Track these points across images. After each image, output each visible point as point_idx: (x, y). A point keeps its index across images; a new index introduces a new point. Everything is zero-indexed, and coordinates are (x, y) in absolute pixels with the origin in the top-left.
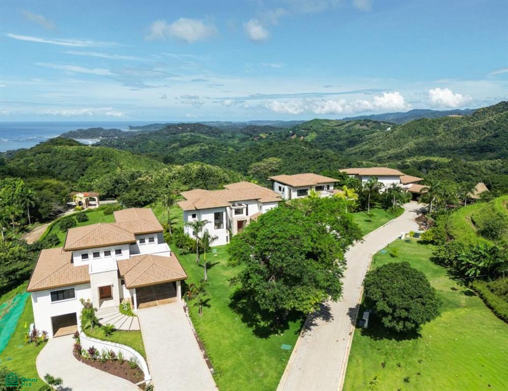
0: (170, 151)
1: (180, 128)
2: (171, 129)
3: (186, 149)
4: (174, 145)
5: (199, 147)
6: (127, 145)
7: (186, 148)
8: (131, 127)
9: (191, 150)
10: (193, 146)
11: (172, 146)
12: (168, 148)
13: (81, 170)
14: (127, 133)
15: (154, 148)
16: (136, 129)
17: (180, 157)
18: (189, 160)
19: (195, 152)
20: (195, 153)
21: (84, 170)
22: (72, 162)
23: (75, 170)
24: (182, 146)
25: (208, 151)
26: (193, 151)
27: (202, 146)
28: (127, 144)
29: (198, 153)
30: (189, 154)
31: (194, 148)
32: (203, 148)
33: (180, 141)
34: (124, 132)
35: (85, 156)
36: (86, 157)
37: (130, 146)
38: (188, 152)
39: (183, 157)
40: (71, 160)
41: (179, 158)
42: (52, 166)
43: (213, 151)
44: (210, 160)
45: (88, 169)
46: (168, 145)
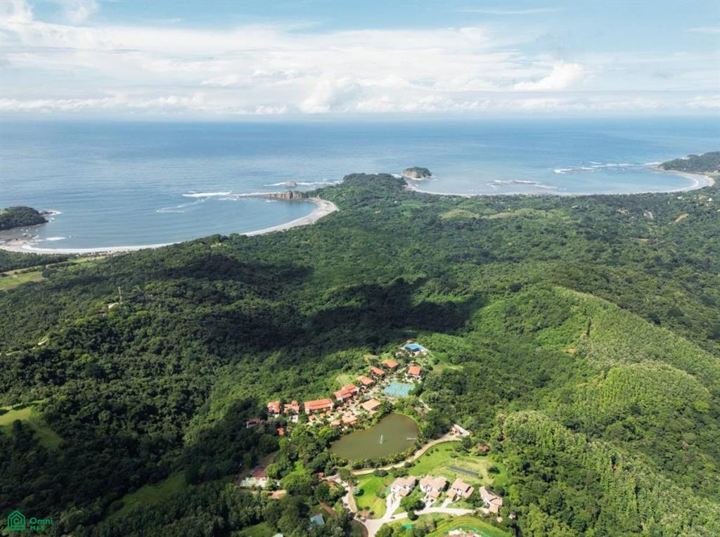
13: (561, 320)
21: (564, 321)
22: (559, 309)
23: (556, 319)
35: (573, 304)
36: (573, 306)
40: (560, 306)
42: (544, 307)
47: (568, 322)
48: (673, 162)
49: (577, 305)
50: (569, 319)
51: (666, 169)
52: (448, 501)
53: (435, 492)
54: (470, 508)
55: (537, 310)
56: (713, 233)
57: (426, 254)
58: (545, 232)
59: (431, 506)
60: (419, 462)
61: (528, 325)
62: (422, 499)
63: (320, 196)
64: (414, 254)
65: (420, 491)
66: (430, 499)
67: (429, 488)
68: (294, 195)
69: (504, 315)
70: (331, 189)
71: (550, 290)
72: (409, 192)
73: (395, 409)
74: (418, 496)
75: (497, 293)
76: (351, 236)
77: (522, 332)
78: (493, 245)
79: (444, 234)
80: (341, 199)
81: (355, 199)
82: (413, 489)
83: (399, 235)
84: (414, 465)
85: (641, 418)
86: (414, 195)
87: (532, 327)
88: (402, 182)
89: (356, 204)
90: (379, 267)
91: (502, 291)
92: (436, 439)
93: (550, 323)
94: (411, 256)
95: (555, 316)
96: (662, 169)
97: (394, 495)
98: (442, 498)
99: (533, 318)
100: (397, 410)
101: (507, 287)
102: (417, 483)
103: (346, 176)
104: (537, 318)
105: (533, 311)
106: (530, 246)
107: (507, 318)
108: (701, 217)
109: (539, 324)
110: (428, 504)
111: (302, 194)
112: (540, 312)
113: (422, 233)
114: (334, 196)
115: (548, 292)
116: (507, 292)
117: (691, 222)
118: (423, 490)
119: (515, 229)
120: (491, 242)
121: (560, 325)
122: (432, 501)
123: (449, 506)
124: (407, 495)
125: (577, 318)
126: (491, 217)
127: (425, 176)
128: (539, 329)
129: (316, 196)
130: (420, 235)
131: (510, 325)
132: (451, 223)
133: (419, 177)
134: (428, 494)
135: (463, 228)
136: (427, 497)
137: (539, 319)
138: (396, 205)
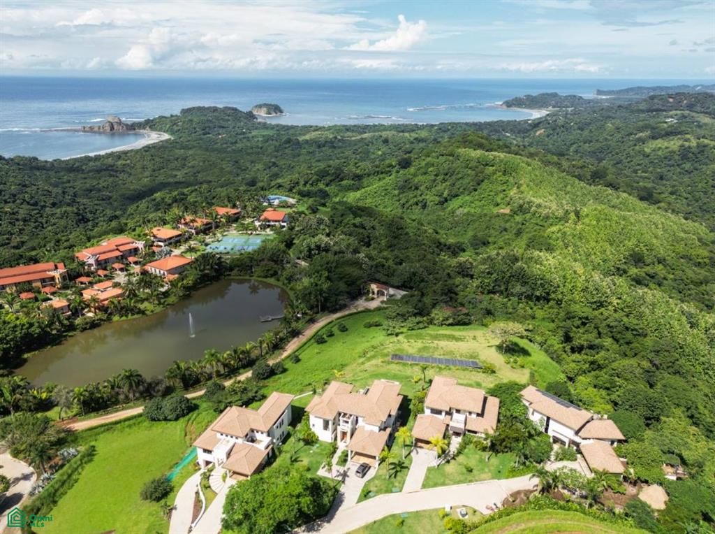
0: (631, 143)
1: (671, 100)
2: (656, 101)
3: (660, 143)
4: (641, 134)
5: (681, 142)
6: (576, 127)
7: (659, 141)
8: (599, 92)
9: (666, 144)
10: (671, 138)
11: (637, 136)
12: (631, 139)
13: (475, 184)
14: (589, 101)
15: (611, 136)
16: (605, 95)
17: (644, 155)
18: (656, 161)
19: (671, 149)
20: (670, 152)
21: (479, 184)
22: (470, 172)
23: (469, 183)
24: (654, 138)
25: (693, 150)
26: (667, 148)
27: (687, 140)
28: (576, 124)
29: (675, 152)
30: (660, 153)
31: (672, 143)
32: (687, 144)
33: (653, 128)
34: (586, 100)
35: (487, 165)
36: (487, 167)
37: (579, 129)
38: (660, 148)
39: (648, 156)
40: (470, 168)
41: (642, 157)
42: (449, 174)
43: (703, 151)
44: (692, 165)
45: (483, 183)
46: (631, 134)
47: (484, 185)
48: (513, 100)
49: (493, 166)
50: (486, 181)
51: (508, 107)
52: (423, 460)
53: (370, 435)
54: (514, 473)
55: (440, 178)
56: (572, 142)
57: (283, 167)
58: (414, 141)
59: (366, 495)
60: (298, 360)
61: (431, 198)
62: (322, 473)
63: (150, 127)
64: (270, 168)
65: (310, 441)
66: (353, 465)
67: (344, 427)
68: (115, 127)
69: (396, 192)
70: (164, 119)
71: (452, 155)
72: (259, 123)
73: (231, 269)
74: (305, 462)
75: (382, 173)
76: (187, 157)
77: (424, 206)
78: (361, 157)
79: (304, 151)
80: (175, 128)
81: (195, 128)
82: (285, 438)
83: (248, 154)
84: (285, 370)
85: (647, 269)
86: (265, 126)
87: (437, 199)
88: (250, 116)
89: (195, 132)
90: (223, 179)
91: (388, 169)
92: (335, 311)
93: (461, 190)
94: (265, 170)
95: (466, 181)
96: (504, 107)
97: (206, 477)
98: (398, 452)
99: (437, 188)
100: (235, 272)
101: (393, 164)
102: (298, 415)
103: (183, 110)
104: (443, 187)
105: (435, 181)
106: (402, 154)
107: (401, 196)
108: (557, 131)
109: (445, 195)
110: (352, 488)
111: (127, 125)
112: (444, 180)
113: (277, 151)
114: (168, 126)
115: (451, 158)
116: (395, 170)
117: (548, 136)
118: (325, 436)
119: (382, 143)
120: (358, 154)
121: (476, 190)
122: (364, 469)
123: (433, 479)
124: (260, 469)
125: (496, 179)
126: (353, 138)
127: (276, 113)
128: (446, 200)
129: (144, 128)
130: (276, 153)
131: (407, 202)
132: (310, 142)
133: (270, 114)
134: (341, 446)
135: (324, 146)
136: (344, 460)
137: (445, 189)
138: (244, 133)
